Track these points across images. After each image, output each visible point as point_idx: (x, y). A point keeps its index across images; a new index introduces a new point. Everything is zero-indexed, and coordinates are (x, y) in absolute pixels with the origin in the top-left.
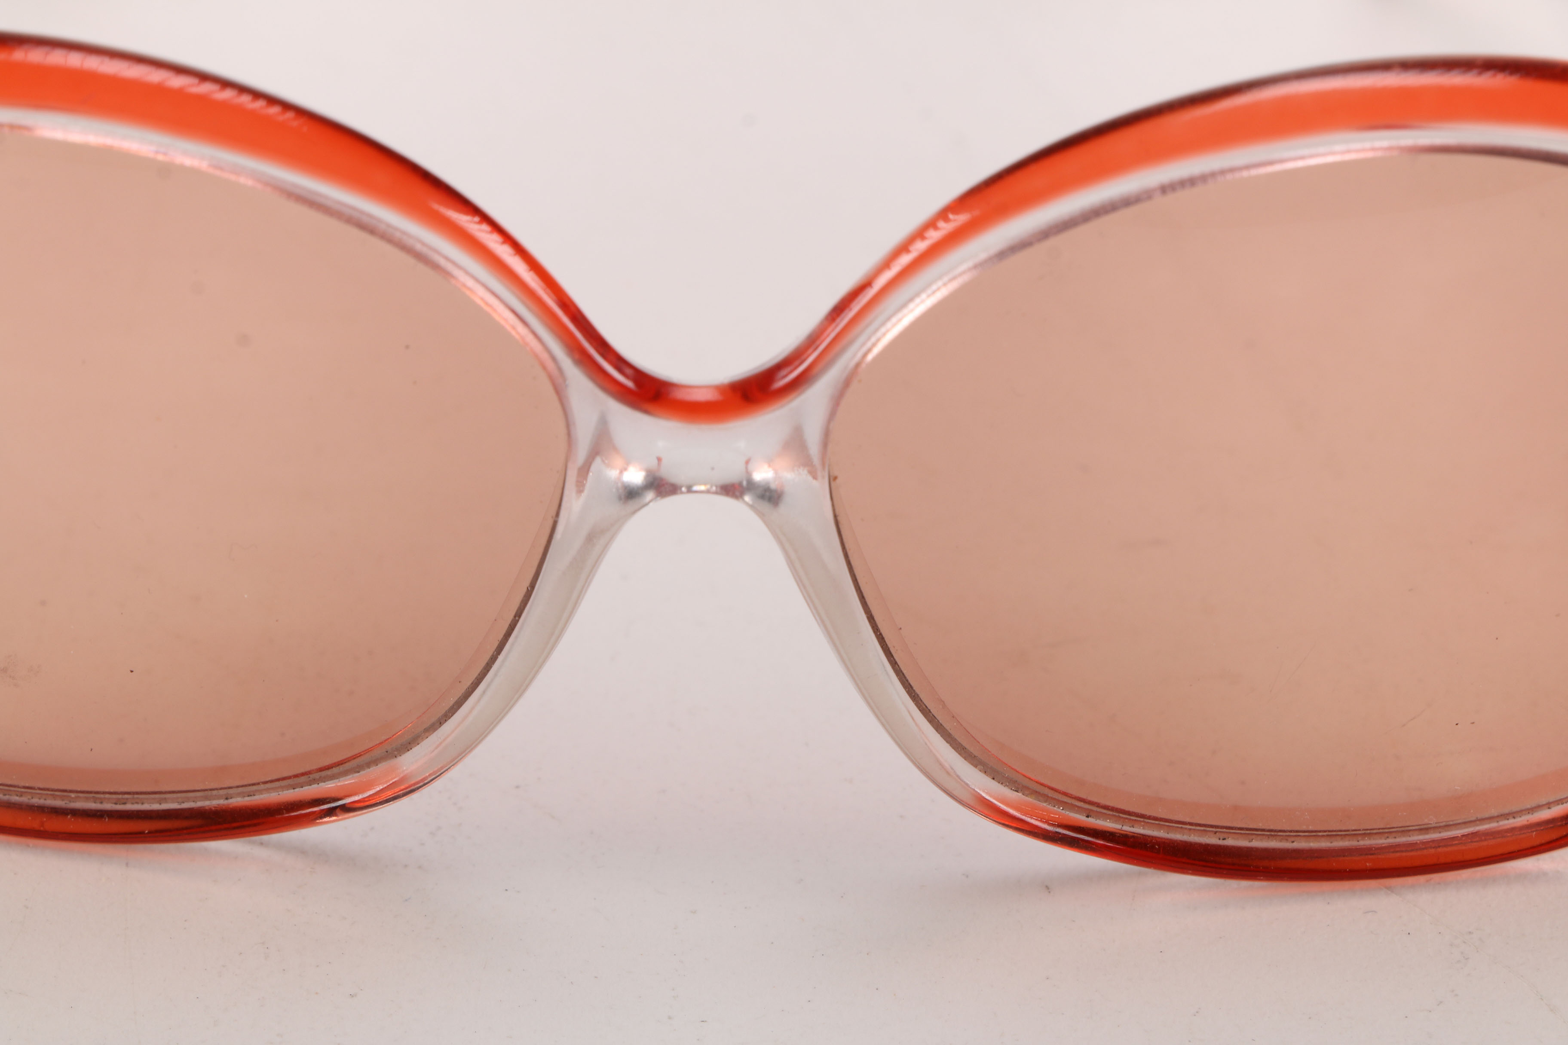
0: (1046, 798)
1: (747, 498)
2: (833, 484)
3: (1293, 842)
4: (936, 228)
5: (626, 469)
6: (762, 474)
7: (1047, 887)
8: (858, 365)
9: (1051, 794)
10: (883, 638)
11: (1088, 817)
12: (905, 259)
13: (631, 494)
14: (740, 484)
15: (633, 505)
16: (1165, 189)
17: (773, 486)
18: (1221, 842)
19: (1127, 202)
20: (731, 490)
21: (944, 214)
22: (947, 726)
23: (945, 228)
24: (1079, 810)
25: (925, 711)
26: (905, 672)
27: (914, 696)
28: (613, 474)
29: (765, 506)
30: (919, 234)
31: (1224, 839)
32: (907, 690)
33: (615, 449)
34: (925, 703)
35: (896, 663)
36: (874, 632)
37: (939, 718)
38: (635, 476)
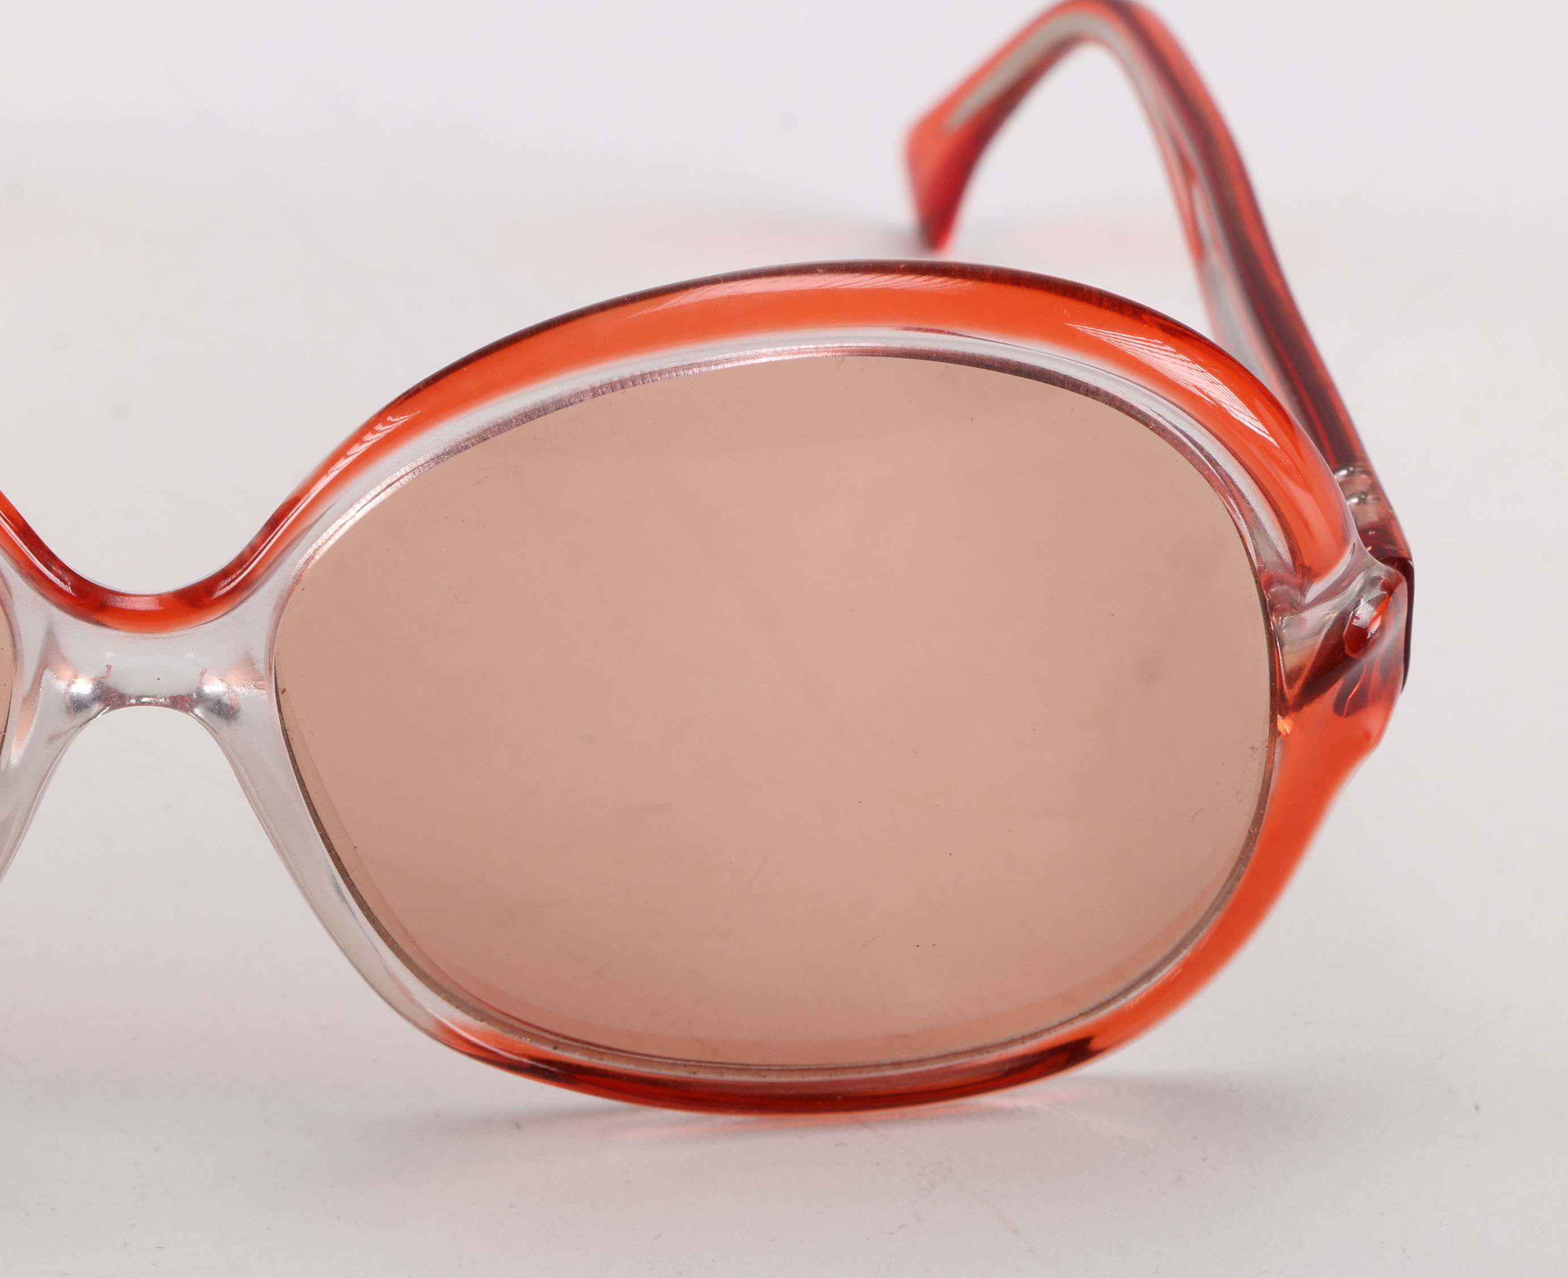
0: (513, 1029)
1: (197, 711)
2: (281, 697)
3: (765, 1076)
4: (375, 432)
5: (73, 682)
6: (214, 687)
7: (518, 1125)
8: (302, 572)
9: (517, 1025)
10: (339, 858)
11: (555, 1048)
12: (343, 464)
13: (78, 705)
14: (190, 696)
15: (81, 717)
16: (595, 392)
17: (226, 700)
18: (691, 1076)
19: (560, 404)
20: (180, 702)
21: (381, 417)
22: (408, 950)
23: (383, 430)
24: (547, 1041)
25: (385, 935)
26: (361, 892)
27: (373, 920)
28: (61, 685)
29: (215, 721)
30: (357, 438)
31: (695, 1073)
32: (365, 913)
33: (64, 660)
34: (384, 927)
35: (353, 884)
36: (329, 851)
37: (398, 941)
38: (83, 687)
